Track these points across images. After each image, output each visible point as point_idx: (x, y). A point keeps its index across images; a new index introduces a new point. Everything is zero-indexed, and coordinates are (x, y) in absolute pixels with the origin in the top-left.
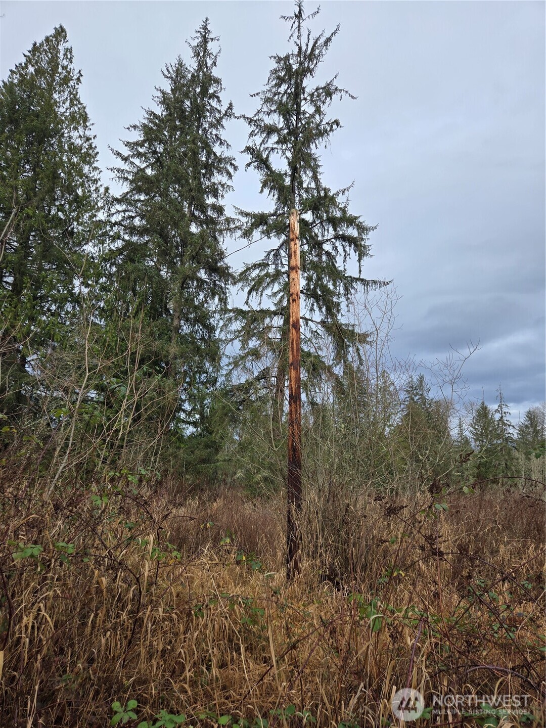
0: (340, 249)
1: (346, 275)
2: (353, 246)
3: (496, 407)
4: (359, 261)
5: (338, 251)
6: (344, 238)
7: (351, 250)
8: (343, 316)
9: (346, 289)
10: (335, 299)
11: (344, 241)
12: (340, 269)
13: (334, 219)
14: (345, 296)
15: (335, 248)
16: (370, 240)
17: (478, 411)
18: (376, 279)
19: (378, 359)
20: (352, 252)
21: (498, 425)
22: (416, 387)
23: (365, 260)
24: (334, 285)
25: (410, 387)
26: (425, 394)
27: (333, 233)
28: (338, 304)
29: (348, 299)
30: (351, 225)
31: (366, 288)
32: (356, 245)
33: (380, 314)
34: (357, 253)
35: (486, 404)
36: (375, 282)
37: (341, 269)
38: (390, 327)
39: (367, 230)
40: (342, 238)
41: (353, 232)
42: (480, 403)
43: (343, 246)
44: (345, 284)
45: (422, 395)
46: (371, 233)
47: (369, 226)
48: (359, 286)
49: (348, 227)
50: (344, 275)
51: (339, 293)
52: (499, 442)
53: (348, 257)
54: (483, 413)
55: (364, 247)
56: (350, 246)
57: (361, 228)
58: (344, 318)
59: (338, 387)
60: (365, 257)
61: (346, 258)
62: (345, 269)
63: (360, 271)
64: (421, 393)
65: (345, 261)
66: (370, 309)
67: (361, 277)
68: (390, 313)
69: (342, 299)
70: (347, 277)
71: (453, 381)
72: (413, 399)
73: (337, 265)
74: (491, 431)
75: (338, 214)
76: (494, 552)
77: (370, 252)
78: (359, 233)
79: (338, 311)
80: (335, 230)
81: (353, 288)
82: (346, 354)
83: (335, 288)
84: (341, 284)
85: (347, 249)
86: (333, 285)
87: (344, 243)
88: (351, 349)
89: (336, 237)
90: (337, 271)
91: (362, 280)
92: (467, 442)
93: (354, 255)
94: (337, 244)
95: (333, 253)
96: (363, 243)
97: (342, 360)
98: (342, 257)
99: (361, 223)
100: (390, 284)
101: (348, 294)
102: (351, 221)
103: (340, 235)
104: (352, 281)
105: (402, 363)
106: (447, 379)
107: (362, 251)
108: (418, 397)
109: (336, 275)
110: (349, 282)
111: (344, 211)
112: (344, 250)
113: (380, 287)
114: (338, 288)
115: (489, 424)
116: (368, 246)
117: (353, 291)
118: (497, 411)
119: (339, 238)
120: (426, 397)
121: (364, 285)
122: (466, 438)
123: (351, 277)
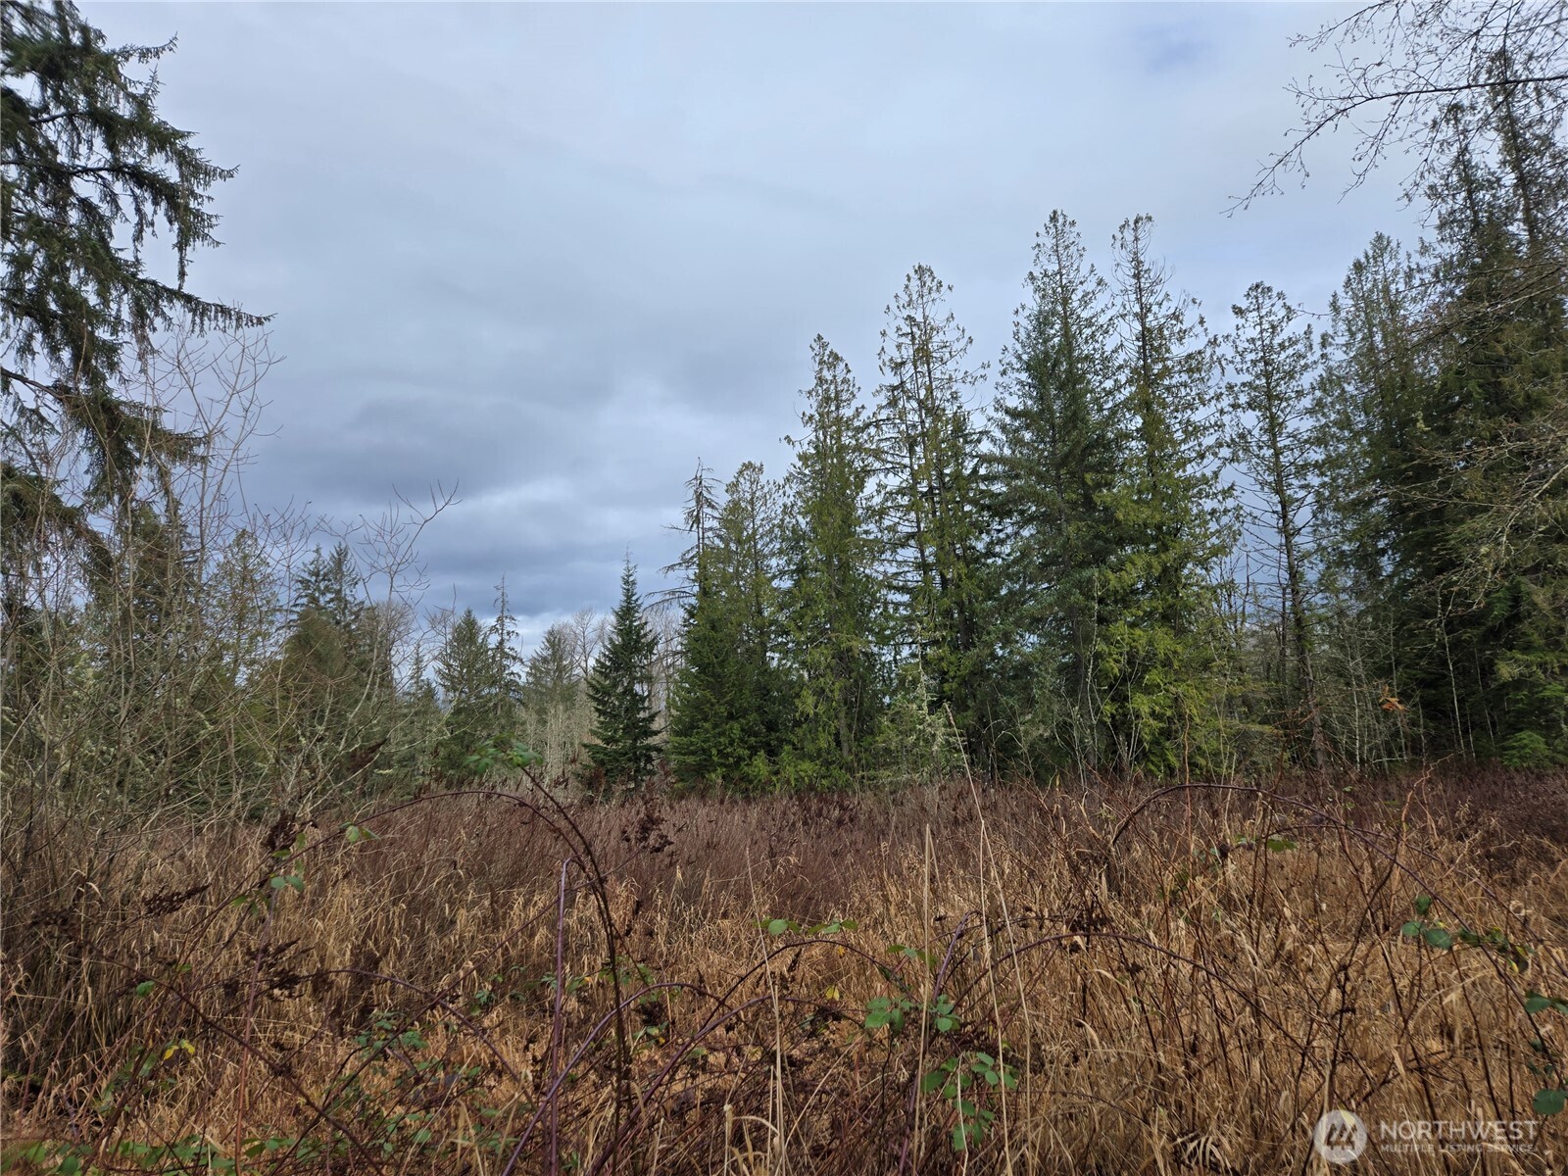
0: (126, 203)
1: (141, 276)
2: (164, 204)
3: (492, 621)
4: (181, 246)
5: (118, 208)
6: (139, 177)
7: (158, 215)
8: (124, 381)
9: (139, 313)
10: (103, 333)
11: (140, 186)
12: (120, 255)
13: (111, 118)
14: (134, 329)
15: (112, 199)
16: (212, 200)
17: (458, 630)
18: (228, 304)
19: (206, 504)
20: (161, 219)
21: (494, 657)
22: (325, 575)
23: (197, 250)
24: (103, 294)
25: (312, 574)
26: (347, 591)
27: (108, 155)
28: (111, 350)
29: (143, 339)
30: (162, 148)
31: (198, 320)
32: (173, 206)
33: (220, 393)
34: (176, 226)
35: (474, 614)
36: (224, 311)
37: (127, 256)
38: (248, 429)
39: (206, 174)
40: (132, 175)
41: (164, 167)
42: (461, 613)
43: (135, 197)
44: (137, 300)
45: (338, 592)
46: (217, 184)
47: (213, 164)
48: (176, 311)
49: (151, 151)
50: (134, 275)
51: (118, 317)
52: (494, 691)
53: (148, 231)
54: (467, 633)
55: (198, 214)
56: (156, 203)
57: (189, 164)
58: (126, 387)
59: (101, 566)
60: (198, 243)
61: (141, 231)
62: (137, 260)
63: (182, 274)
64: (336, 587)
65: (138, 237)
66: (192, 375)
67: (185, 290)
68: (248, 393)
69: (126, 336)
70: (144, 281)
71: (394, 568)
72: (314, 600)
73: (113, 244)
74: (479, 671)
75: (125, 110)
76: (446, 926)
77: (212, 232)
78: (182, 175)
79: (113, 366)
80: (112, 147)
81: (160, 313)
82: (128, 481)
83: (106, 302)
84: (125, 297)
85: (148, 208)
86: (99, 294)
87: (138, 191)
88: (143, 471)
89: (117, 169)
90: (114, 260)
91: (188, 299)
92: (430, 693)
93: (164, 231)
94: (118, 187)
95: (105, 209)
96: (193, 204)
97: (116, 498)
98: (130, 229)
99: (191, 151)
100: (266, 323)
101: (143, 326)
102: (163, 139)
103: (126, 165)
104: (159, 296)
105: (272, 520)
106: (382, 563)
107: (190, 227)
108: (330, 596)
109: (110, 270)
110: (150, 298)
111: (141, 103)
112: (138, 210)
113: (238, 326)
114: (114, 306)
115: (477, 655)
116: (210, 217)
117: (158, 322)
118: (493, 629)
119: (124, 173)
120: (349, 598)
121: (194, 311)
122: (429, 684)
123: (154, 283)
